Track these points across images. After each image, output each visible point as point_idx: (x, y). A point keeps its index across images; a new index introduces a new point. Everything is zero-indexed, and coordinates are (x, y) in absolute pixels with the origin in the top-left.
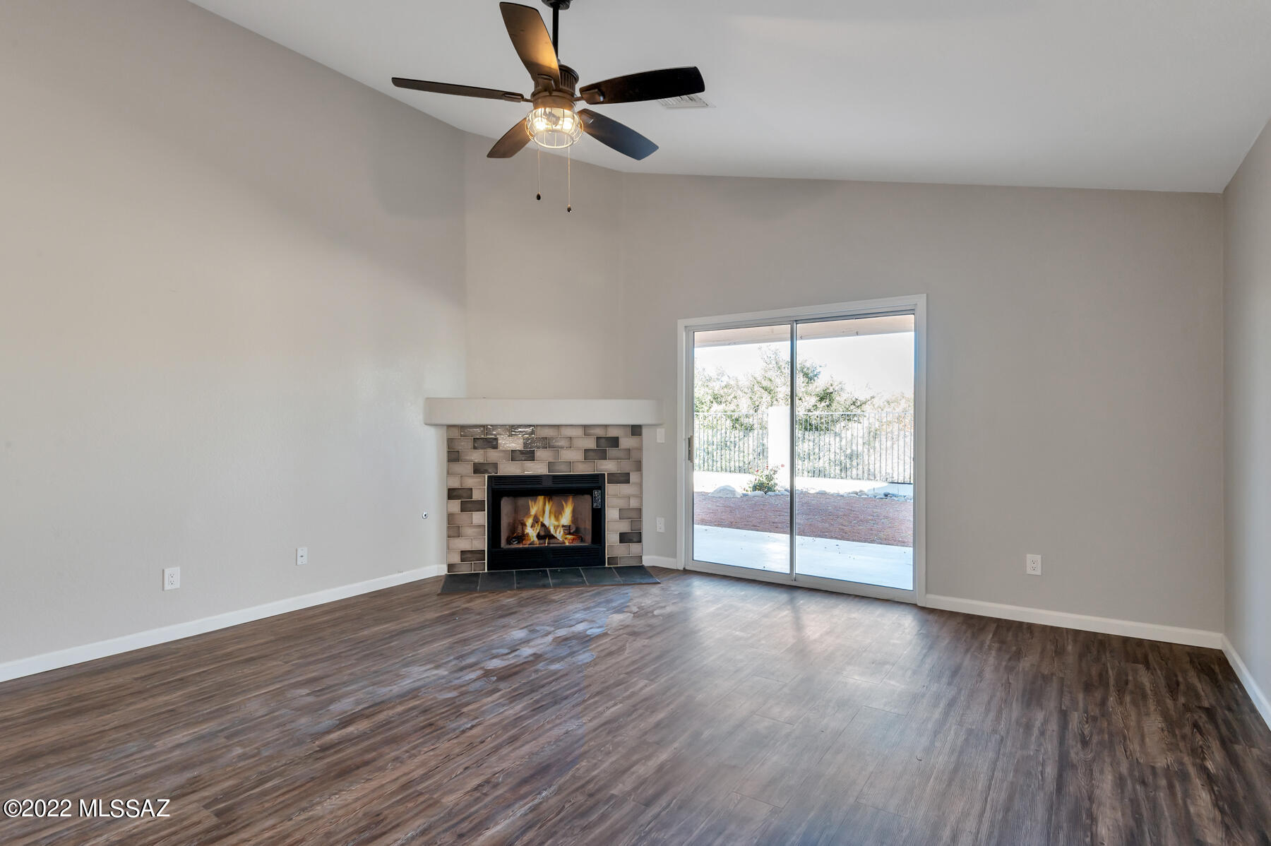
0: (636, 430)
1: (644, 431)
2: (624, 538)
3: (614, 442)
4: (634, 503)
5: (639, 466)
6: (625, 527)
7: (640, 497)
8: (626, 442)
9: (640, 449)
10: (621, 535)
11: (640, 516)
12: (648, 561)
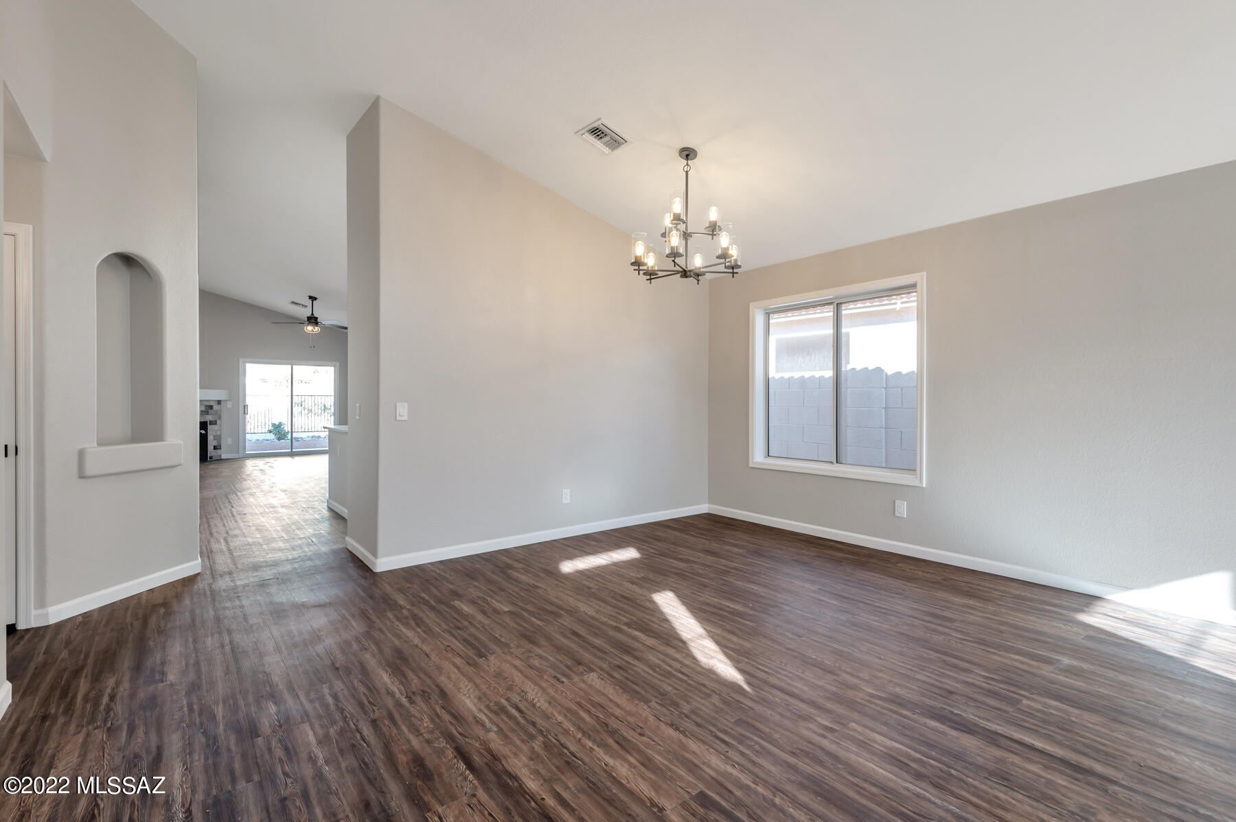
0: (219, 402)
1: (222, 403)
2: (215, 448)
3: (211, 407)
4: (218, 433)
5: (220, 418)
6: (215, 443)
7: (220, 430)
8: (216, 407)
9: (220, 410)
10: (214, 446)
11: (220, 438)
12: (223, 457)
